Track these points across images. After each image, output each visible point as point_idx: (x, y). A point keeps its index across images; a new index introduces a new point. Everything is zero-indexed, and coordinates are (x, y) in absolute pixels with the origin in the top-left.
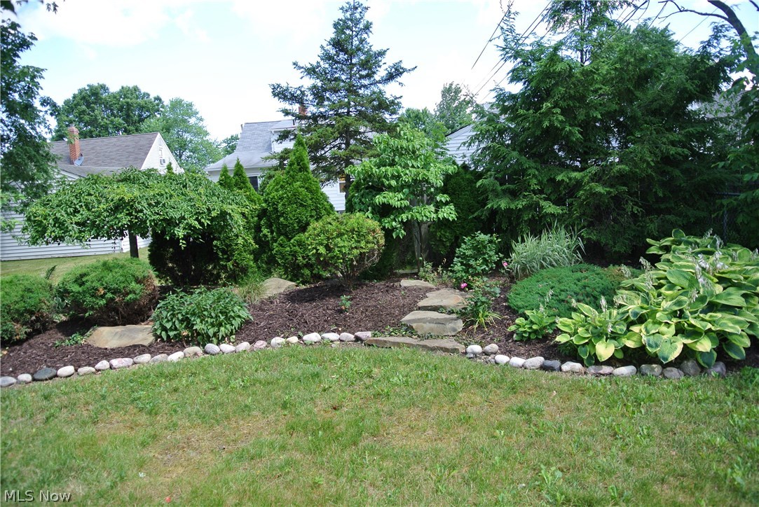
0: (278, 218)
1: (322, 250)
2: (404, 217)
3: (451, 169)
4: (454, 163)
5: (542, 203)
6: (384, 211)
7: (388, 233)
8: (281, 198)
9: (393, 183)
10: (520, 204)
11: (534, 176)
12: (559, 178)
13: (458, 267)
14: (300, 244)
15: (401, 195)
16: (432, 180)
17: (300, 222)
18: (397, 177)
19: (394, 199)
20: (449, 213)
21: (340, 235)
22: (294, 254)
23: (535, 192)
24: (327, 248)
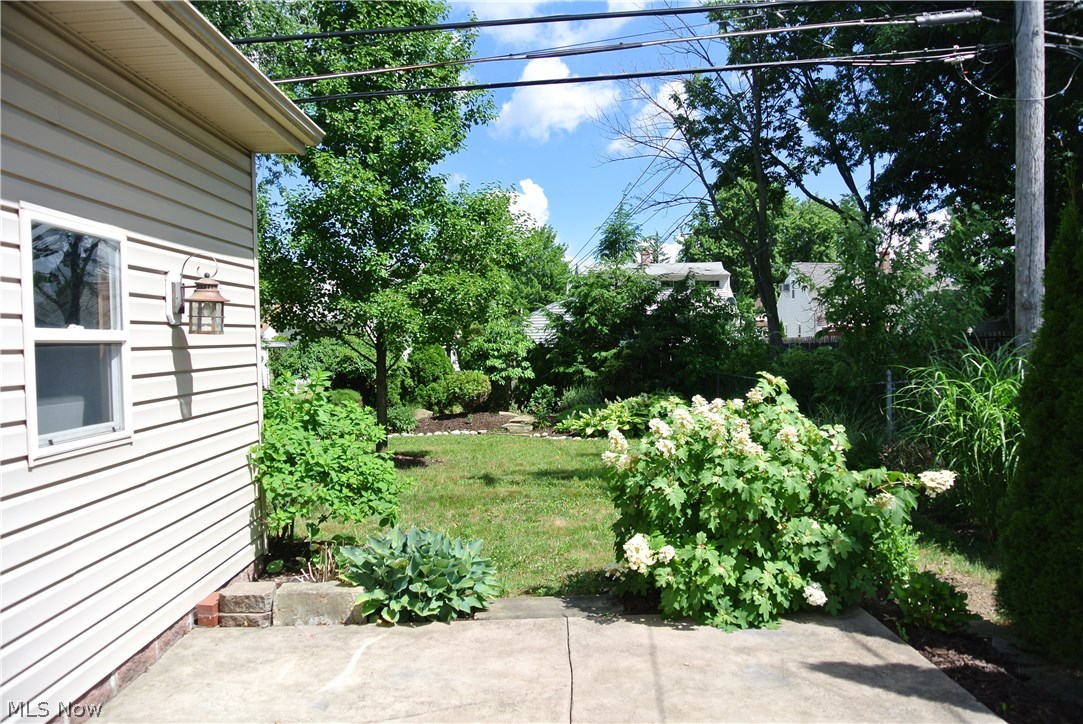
0: (419, 372)
1: (457, 390)
2: (504, 374)
3: (532, 346)
4: (534, 342)
5: (584, 370)
6: (491, 370)
7: (494, 383)
8: (421, 359)
9: (496, 353)
10: (571, 370)
11: (581, 353)
12: (594, 355)
13: (533, 403)
14: (433, 389)
15: (501, 361)
16: (520, 352)
17: (433, 375)
18: (498, 350)
19: (498, 363)
20: (530, 374)
21: (468, 382)
22: (430, 396)
23: (580, 363)
24: (461, 389)
